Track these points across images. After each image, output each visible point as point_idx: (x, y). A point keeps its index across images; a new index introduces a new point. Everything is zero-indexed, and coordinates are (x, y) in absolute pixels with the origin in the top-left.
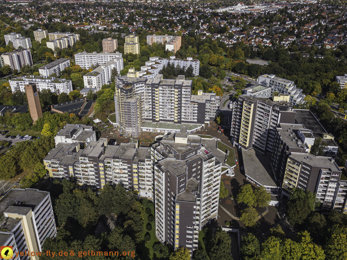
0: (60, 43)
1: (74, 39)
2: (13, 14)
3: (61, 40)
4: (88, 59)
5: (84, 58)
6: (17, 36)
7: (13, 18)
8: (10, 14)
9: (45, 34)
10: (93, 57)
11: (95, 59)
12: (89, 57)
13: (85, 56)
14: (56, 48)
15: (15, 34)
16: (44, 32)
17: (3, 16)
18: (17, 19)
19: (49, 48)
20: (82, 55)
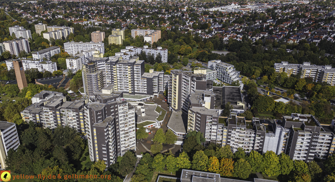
0: (55, 35)
1: (68, 32)
2: (22, 11)
3: (56, 32)
4: (75, 47)
5: (72, 46)
6: (20, 28)
7: (21, 15)
8: (20, 11)
9: (45, 27)
10: (79, 46)
11: (81, 48)
12: (76, 46)
13: (73, 44)
14: (51, 39)
15: (18, 27)
16: (44, 25)
17: (13, 12)
18: (24, 15)
19: (45, 39)
20: (70, 44)
